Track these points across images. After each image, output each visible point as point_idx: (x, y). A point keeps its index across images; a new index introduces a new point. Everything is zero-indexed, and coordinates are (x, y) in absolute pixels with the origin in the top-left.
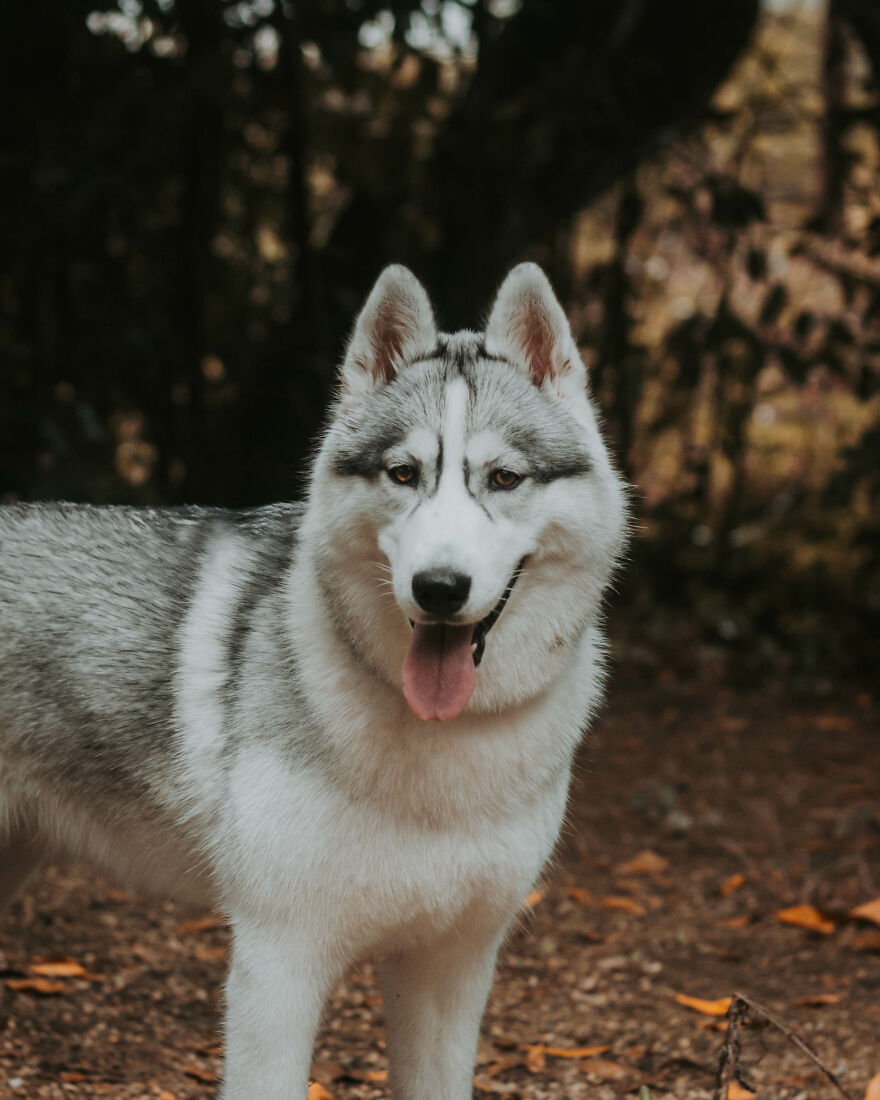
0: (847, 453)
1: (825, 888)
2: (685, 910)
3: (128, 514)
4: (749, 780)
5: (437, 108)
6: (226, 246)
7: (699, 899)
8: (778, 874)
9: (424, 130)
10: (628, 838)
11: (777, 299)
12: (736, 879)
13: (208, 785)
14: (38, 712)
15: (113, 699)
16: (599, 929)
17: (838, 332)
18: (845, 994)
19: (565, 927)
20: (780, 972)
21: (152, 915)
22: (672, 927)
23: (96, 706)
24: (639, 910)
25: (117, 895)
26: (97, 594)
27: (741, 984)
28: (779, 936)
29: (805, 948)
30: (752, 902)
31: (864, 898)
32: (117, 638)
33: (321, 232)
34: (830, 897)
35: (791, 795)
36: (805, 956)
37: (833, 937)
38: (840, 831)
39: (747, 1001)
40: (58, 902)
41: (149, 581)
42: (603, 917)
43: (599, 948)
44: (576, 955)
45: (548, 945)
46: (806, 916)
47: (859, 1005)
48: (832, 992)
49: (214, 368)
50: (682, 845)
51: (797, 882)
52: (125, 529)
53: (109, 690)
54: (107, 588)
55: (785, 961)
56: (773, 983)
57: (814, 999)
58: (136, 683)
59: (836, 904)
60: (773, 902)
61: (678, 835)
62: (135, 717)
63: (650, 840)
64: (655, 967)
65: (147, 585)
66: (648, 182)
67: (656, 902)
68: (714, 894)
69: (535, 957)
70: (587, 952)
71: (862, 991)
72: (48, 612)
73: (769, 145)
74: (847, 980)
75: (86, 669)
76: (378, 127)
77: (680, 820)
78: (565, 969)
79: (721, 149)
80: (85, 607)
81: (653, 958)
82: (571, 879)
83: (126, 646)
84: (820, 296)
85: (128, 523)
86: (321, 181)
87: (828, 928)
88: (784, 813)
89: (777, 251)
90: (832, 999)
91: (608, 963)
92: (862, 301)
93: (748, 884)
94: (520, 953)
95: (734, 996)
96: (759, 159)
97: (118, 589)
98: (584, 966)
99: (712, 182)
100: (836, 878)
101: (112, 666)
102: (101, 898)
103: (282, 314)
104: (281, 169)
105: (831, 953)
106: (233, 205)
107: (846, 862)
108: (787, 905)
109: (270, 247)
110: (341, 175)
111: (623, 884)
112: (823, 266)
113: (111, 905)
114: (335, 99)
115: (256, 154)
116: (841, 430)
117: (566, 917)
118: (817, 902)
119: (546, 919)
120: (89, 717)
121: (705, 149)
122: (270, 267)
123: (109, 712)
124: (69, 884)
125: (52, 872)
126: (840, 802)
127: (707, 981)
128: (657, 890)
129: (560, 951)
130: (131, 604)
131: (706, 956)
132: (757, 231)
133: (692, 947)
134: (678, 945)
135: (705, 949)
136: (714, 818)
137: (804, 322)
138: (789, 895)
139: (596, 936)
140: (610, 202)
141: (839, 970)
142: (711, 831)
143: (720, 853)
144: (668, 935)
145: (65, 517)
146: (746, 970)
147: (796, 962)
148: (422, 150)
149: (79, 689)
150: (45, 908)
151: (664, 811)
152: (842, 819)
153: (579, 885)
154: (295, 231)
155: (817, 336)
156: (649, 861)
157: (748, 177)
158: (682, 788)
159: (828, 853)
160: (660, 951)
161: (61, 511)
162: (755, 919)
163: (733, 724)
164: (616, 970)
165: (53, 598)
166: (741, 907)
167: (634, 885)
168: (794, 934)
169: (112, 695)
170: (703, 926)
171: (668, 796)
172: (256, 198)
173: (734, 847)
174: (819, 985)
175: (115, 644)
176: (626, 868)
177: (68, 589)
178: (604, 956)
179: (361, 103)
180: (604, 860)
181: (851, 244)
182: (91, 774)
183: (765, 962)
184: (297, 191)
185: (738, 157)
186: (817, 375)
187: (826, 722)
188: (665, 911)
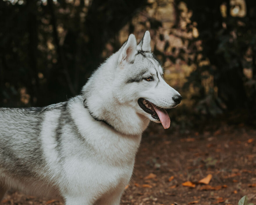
0: (187, 78)
1: (192, 177)
2: (161, 186)
3: (18, 111)
4: (173, 155)
5: (85, 10)
6: (41, 47)
7: (164, 183)
8: (182, 175)
9: (83, 15)
10: (147, 171)
11: (167, 45)
12: (172, 177)
13: (57, 170)
14: (4, 158)
15: (24, 155)
16: (142, 192)
17: (182, 51)
18: (199, 200)
19: (134, 192)
20: (184, 197)
21: (40, 200)
22: (159, 190)
23: (20, 157)
24: (151, 187)
25: (32, 197)
26: (15, 131)
27: (176, 201)
28: (183, 189)
29: (189, 191)
30: (176, 182)
31: (201, 178)
32: (22, 141)
33: (62, 41)
34: (194, 179)
35: (182, 157)
36: (189, 193)
37: (195, 188)
38: (195, 164)
39: (177, 204)
40: (19, 200)
41: (27, 127)
42: (143, 189)
43: (143, 196)
44: (137, 199)
45: (131, 197)
46: (189, 184)
47: (203, 202)
48: (196, 200)
49: (41, 76)
50: (159, 171)
51: (186, 176)
52: (18, 115)
53: (22, 153)
54: (17, 130)
55: (185, 194)
56: (183, 200)
57: (193, 202)
58: (29, 150)
59: (195, 180)
60: (181, 181)
61: (158, 169)
62: (30, 158)
63: (152, 171)
64: (156, 199)
65: (27, 128)
66: (135, 22)
67: (154, 185)
68: (167, 181)
69: (128, 200)
70: (140, 198)
71: (203, 199)
72: (4, 136)
73: (162, 10)
74: (199, 197)
75: (16, 149)
76: (72, 15)
77: (158, 166)
78: (135, 202)
79: (151, 12)
80: (13, 135)
81: (155, 197)
82: (134, 182)
83: (25, 143)
84: (177, 43)
85: (19, 113)
86: (60, 30)
87: (194, 186)
88: (181, 161)
89: (166, 34)
90: (196, 202)
91: (145, 200)
92: (187, 43)
93: (175, 178)
94: (125, 199)
95: (174, 203)
96: (159, 13)
97: (20, 130)
98: (140, 201)
99: (150, 20)
100: (195, 174)
101: (22, 148)
102: (28, 198)
103: (55, 61)
104: (51, 28)
105: (195, 191)
106: (41, 37)
107: (196, 171)
108: (184, 182)
109: (51, 46)
110: (65, 28)
111: (147, 181)
112: (177, 36)
113: (31, 199)
114: (61, 11)
115: (45, 25)
116: (185, 73)
117: (134, 190)
118: (191, 180)
119: (130, 191)
120: (18, 159)
121: (147, 12)
122: (51, 51)
123: (23, 158)
124: (21, 196)
125: (16, 193)
126: (194, 157)
127: (168, 201)
128: (155, 182)
129: (134, 198)
130: (24, 133)
131: (167, 195)
132: (161, 30)
133: (164, 194)
134: (160, 194)
135: (167, 194)
136: (165, 164)
137: (174, 49)
138: (184, 180)
139: (142, 194)
140: (127, 27)
141: (197, 195)
142: (165, 167)
143: (168, 172)
144: (158, 192)
145: (4, 112)
146: (176, 198)
147: (188, 194)
148: (83, 20)
149: (15, 153)
150: (16, 202)
151: (154, 164)
152: (195, 161)
153: (136, 183)
154: (56, 42)
155: (177, 52)
156: (152, 175)
157: (158, 18)
158: (158, 158)
159: (192, 169)
160: (156, 195)
161: (3, 110)
162: (177, 186)
163: (168, 143)
164: (147, 201)
165: (4, 132)
166: (174, 183)
167: (149, 181)
168: (186, 188)
169: (23, 154)
170: (166, 189)
171: (154, 160)
172: (46, 36)
173: (171, 170)
174: (193, 199)
175: (22, 143)
176: (147, 178)
177: (7, 130)
178: (144, 198)
179: (67, 11)
180: (142, 177)
181: (183, 30)
182: (19, 172)
183: (180, 195)
184: (55, 33)
185: (155, 14)
186: (178, 61)
187: (189, 140)
188: (157, 186)
